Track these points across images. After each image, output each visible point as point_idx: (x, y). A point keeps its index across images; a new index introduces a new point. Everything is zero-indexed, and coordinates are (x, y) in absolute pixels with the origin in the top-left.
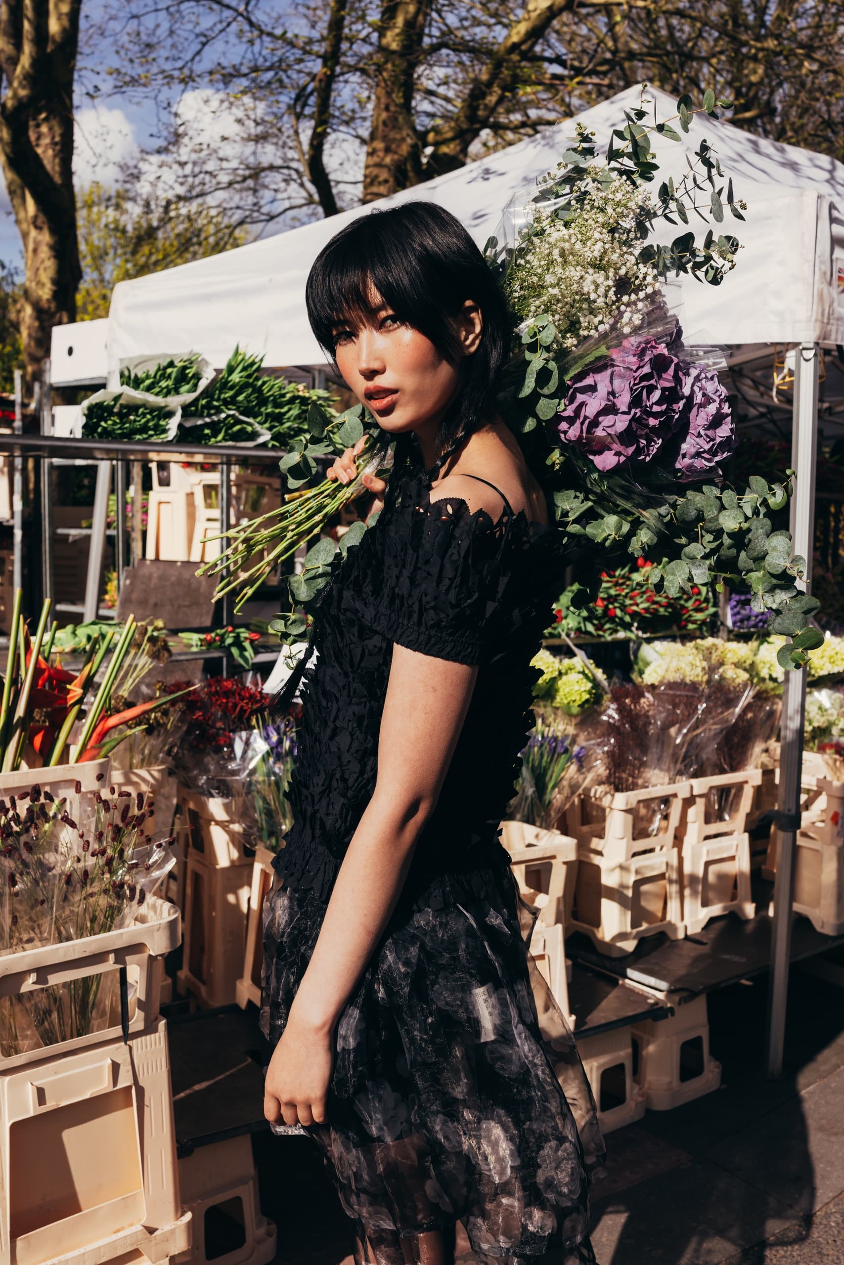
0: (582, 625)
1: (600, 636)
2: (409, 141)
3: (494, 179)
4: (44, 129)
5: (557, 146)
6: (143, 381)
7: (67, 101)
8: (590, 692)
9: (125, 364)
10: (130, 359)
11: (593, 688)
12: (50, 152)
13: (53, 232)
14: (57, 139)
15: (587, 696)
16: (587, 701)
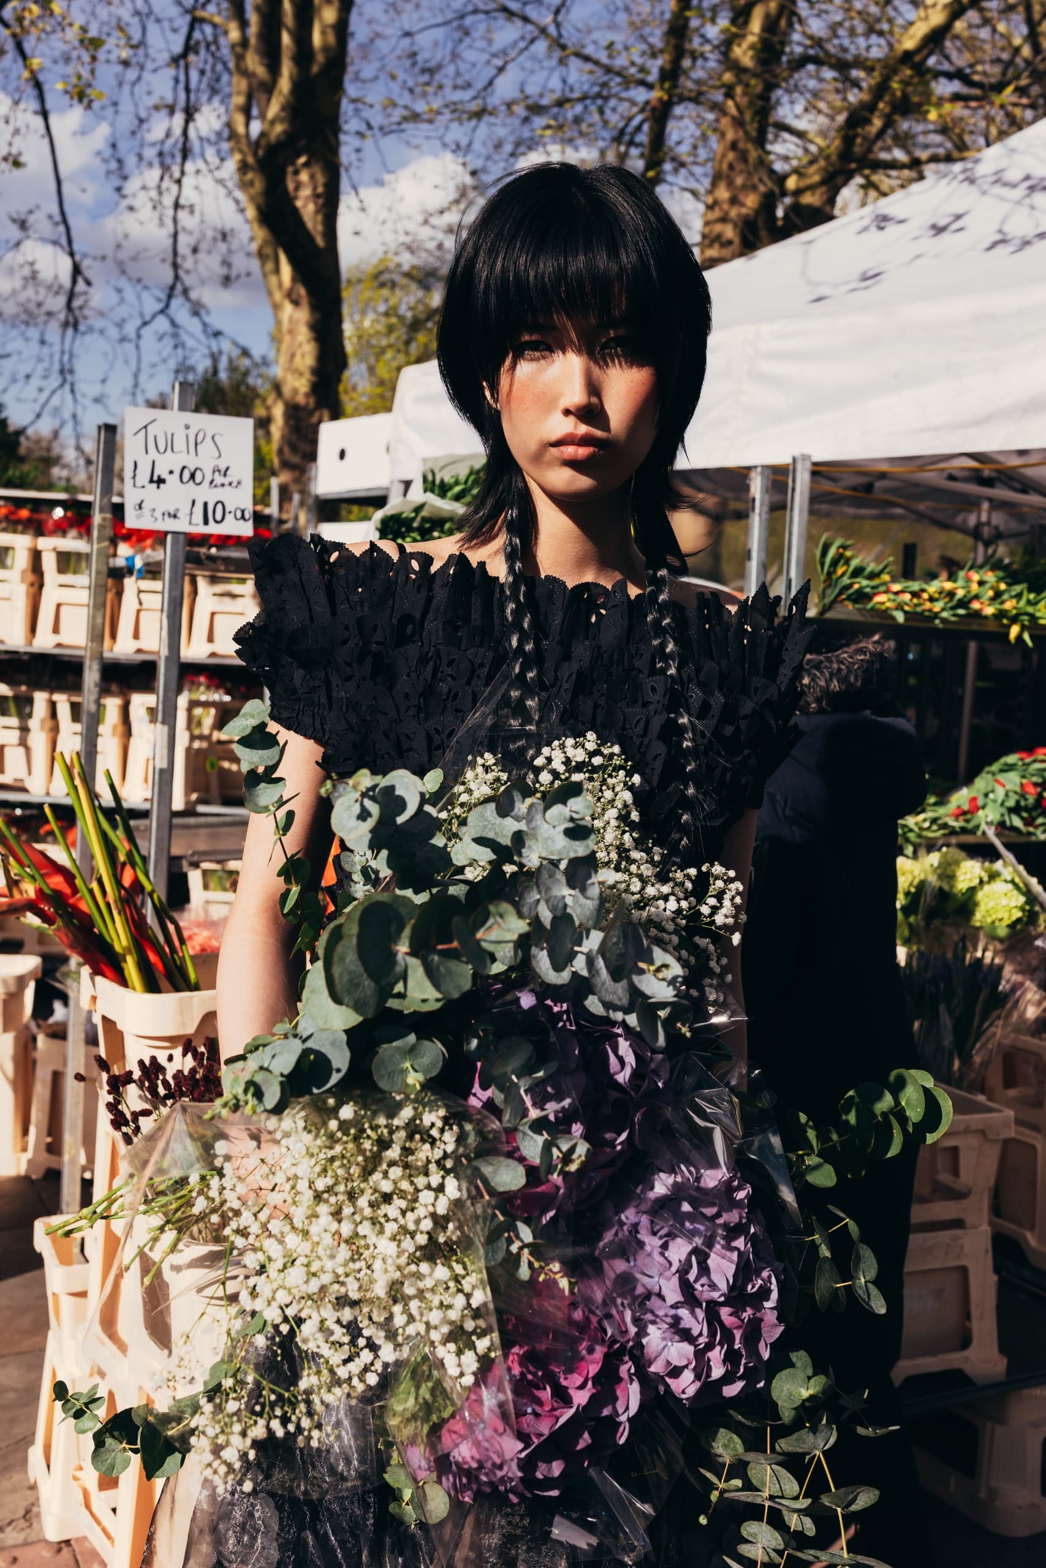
0: (1007, 818)
1: (1030, 834)
2: (762, 188)
3: (891, 229)
4: (304, 177)
5: (979, 182)
6: (451, 488)
7: (333, 140)
8: (1022, 909)
9: (429, 465)
10: (436, 459)
11: (1026, 903)
12: (311, 207)
13: (314, 307)
14: (320, 190)
15: (1019, 914)
16: (1019, 920)
